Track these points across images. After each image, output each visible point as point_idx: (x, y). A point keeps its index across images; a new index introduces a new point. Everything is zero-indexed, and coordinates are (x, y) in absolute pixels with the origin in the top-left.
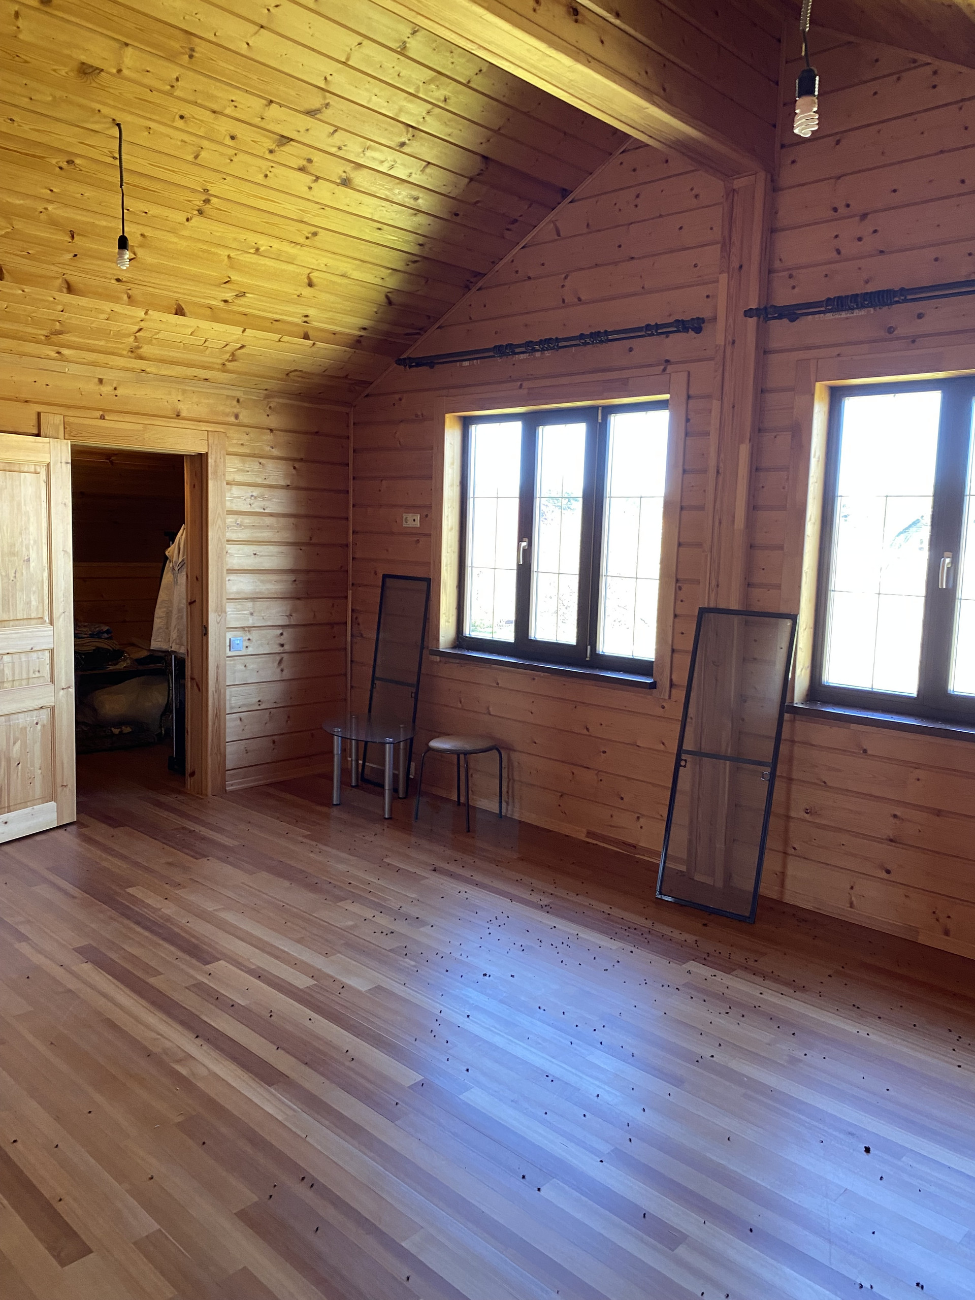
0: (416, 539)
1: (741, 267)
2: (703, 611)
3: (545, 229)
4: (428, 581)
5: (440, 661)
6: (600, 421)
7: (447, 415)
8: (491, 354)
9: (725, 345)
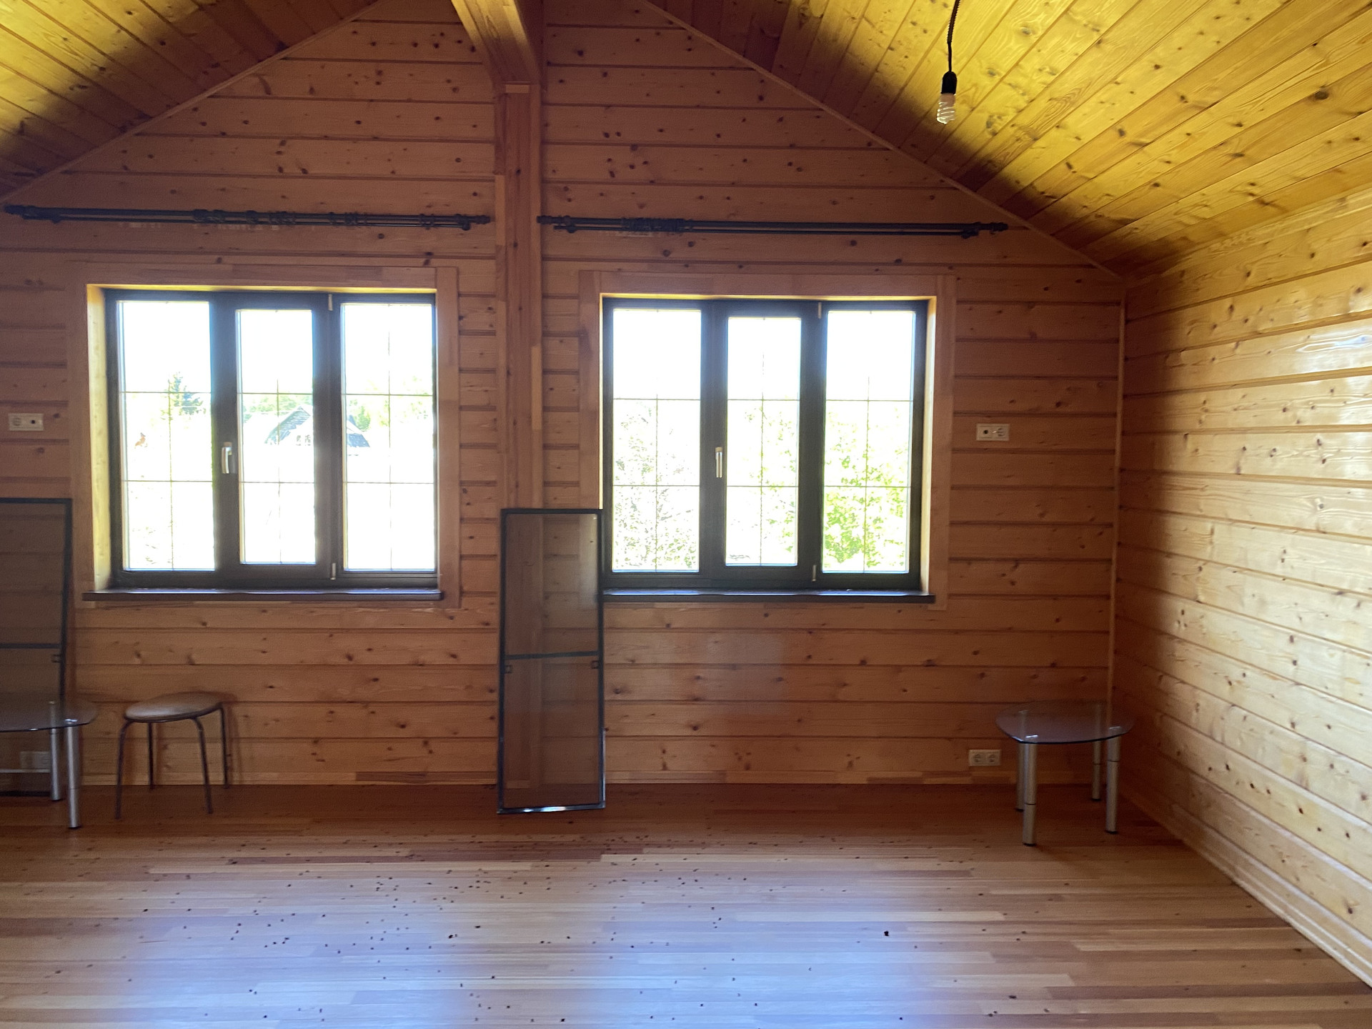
0: (38, 446)
1: (519, 171)
2: (505, 513)
3: (245, 81)
4: (68, 502)
5: (98, 608)
6: (331, 309)
7: (89, 286)
8: (190, 218)
9: (506, 246)
